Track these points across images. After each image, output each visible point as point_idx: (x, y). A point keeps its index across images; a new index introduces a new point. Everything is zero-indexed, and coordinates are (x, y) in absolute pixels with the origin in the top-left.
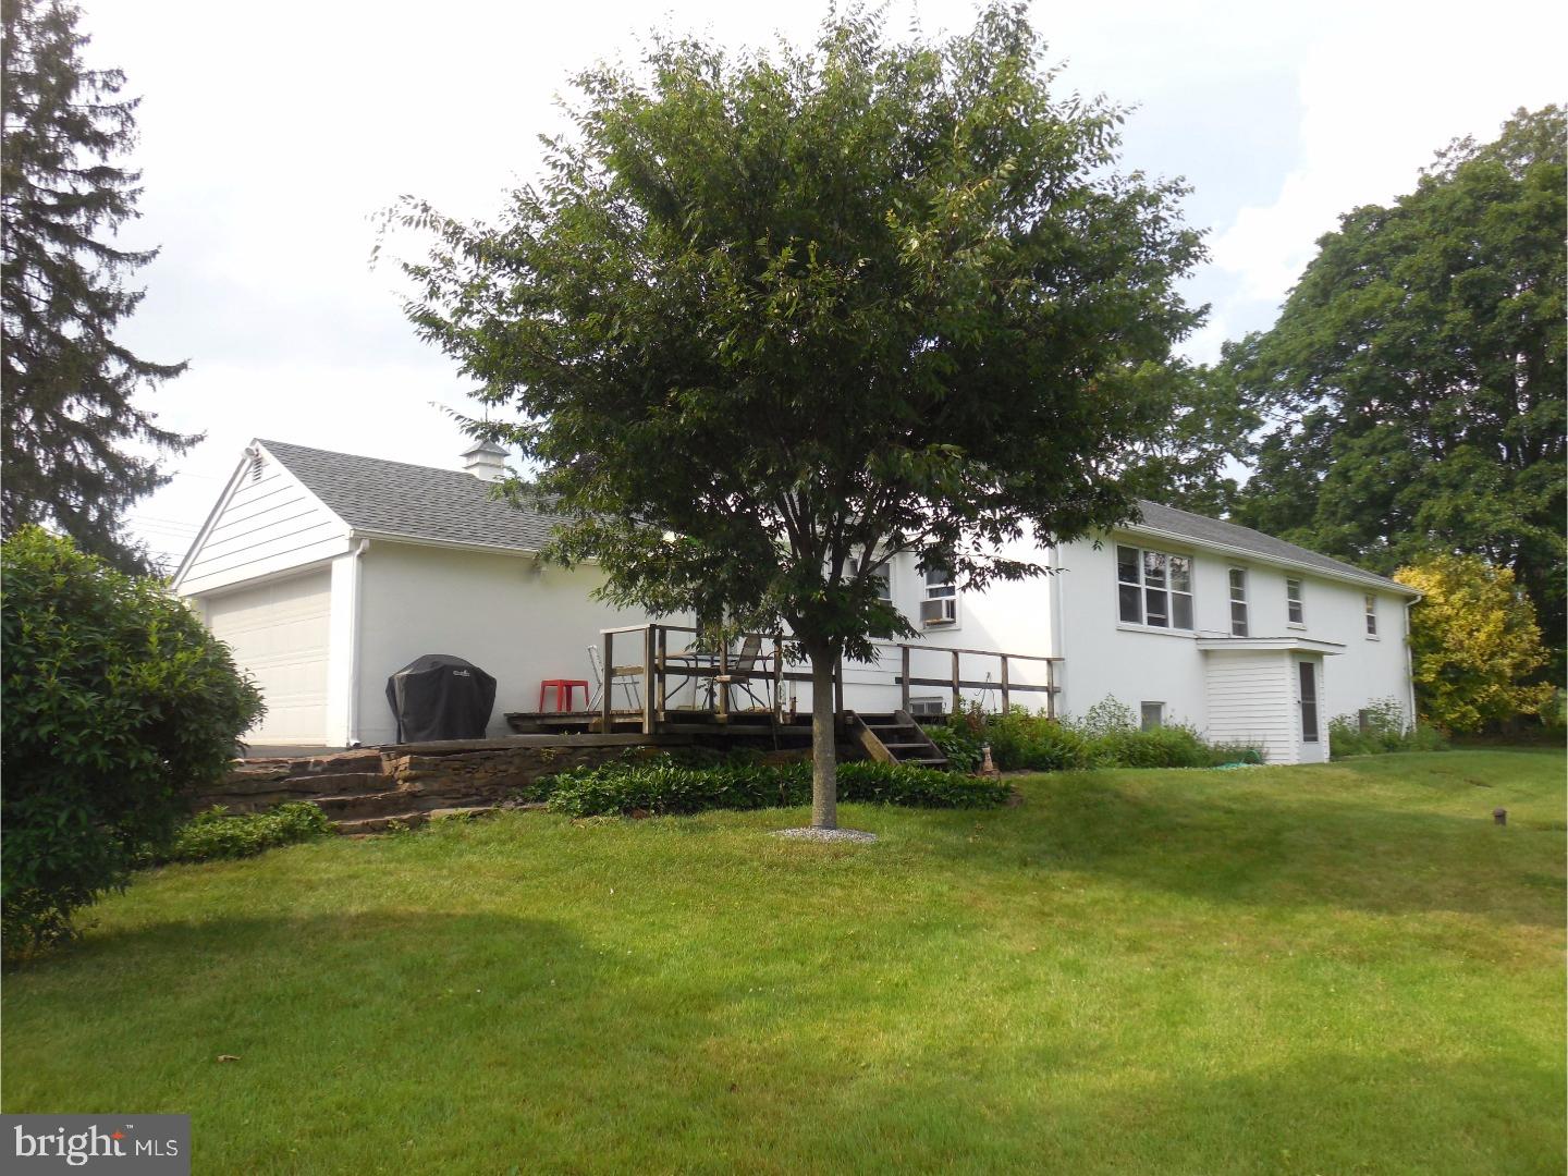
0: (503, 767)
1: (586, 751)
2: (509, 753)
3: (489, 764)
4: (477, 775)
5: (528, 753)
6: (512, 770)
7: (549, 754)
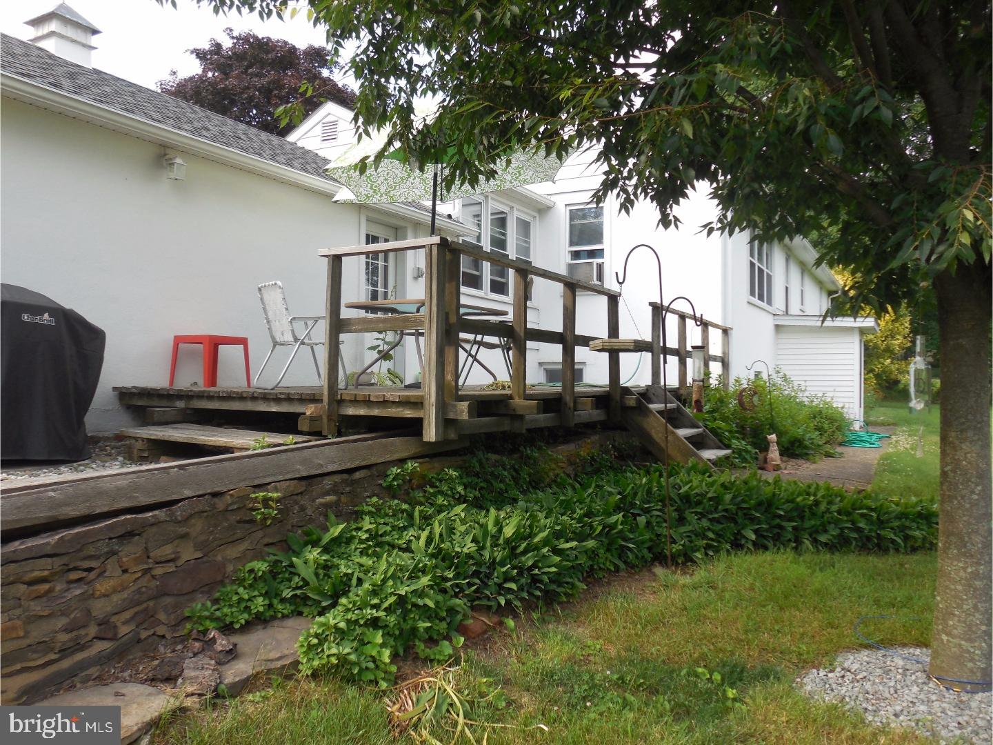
0: (167, 551)
1: (328, 482)
2: (179, 511)
3: (130, 551)
4: (102, 587)
5: (220, 504)
6: (188, 554)
7: (266, 502)
